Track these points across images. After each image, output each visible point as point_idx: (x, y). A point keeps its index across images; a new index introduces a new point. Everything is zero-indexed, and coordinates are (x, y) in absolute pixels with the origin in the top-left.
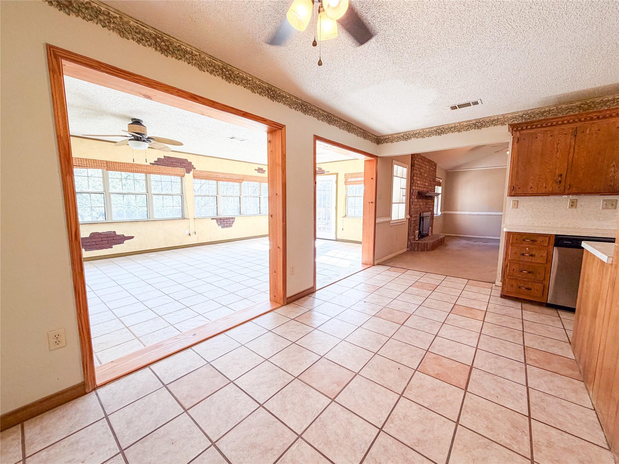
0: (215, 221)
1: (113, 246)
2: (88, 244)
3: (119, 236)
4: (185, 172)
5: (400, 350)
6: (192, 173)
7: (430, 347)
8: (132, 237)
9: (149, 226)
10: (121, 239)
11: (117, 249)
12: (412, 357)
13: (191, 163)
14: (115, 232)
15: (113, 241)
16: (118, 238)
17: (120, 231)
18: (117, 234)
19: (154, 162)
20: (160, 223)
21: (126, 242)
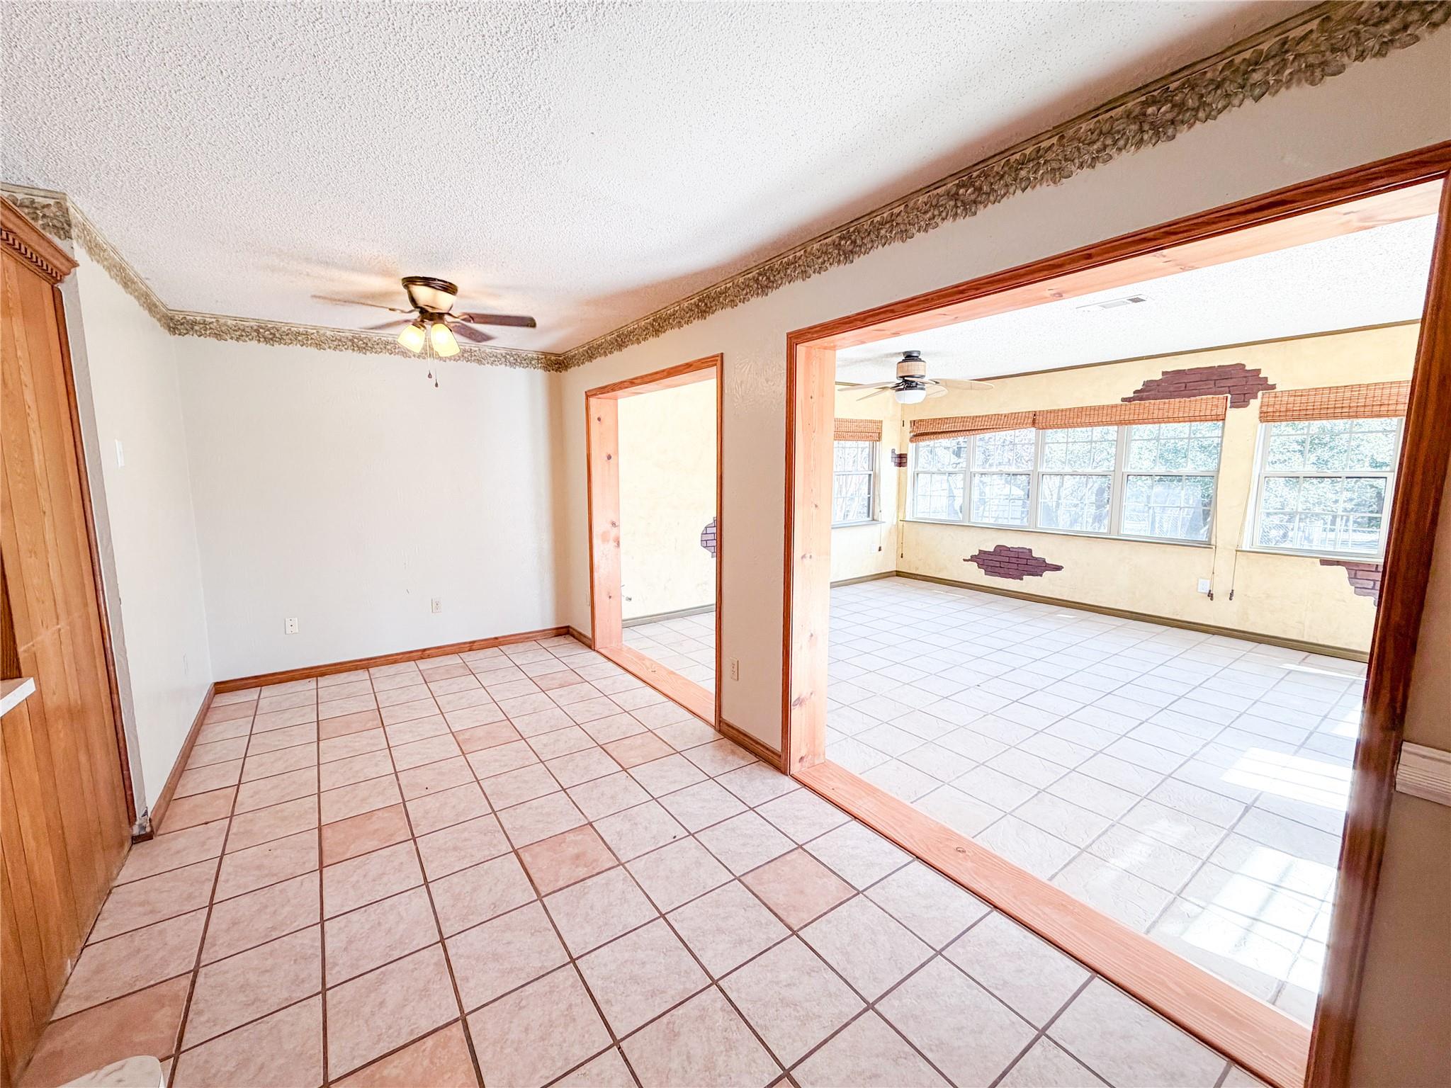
0: (1342, 570)
1: (1024, 577)
2: (991, 563)
3: (1036, 559)
4: (1229, 405)
5: (454, 807)
6: (1255, 404)
7: (417, 849)
8: (1058, 568)
9: (1099, 551)
10: (1037, 567)
11: (1029, 584)
12: (427, 813)
13: (1259, 371)
14: (1030, 551)
15: (1027, 568)
16: (1033, 562)
17: (1040, 549)
18: (1034, 555)
19: (1132, 395)
20: (1127, 546)
21: (1047, 574)
